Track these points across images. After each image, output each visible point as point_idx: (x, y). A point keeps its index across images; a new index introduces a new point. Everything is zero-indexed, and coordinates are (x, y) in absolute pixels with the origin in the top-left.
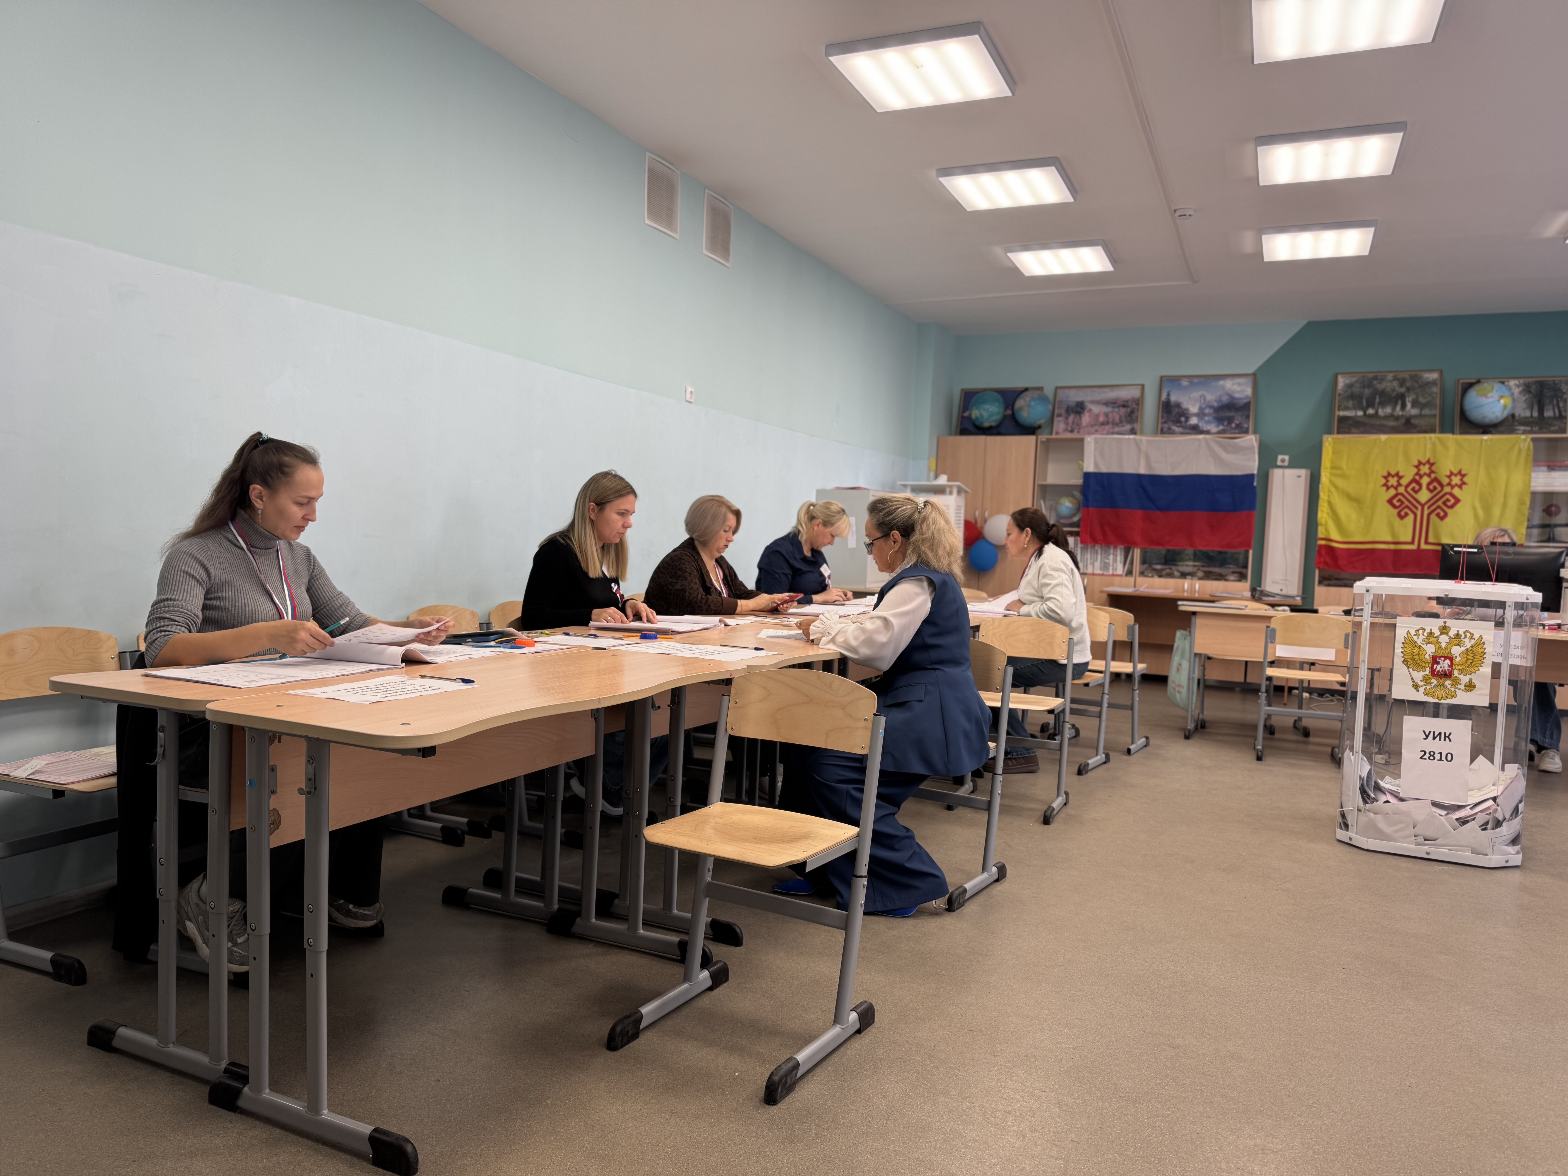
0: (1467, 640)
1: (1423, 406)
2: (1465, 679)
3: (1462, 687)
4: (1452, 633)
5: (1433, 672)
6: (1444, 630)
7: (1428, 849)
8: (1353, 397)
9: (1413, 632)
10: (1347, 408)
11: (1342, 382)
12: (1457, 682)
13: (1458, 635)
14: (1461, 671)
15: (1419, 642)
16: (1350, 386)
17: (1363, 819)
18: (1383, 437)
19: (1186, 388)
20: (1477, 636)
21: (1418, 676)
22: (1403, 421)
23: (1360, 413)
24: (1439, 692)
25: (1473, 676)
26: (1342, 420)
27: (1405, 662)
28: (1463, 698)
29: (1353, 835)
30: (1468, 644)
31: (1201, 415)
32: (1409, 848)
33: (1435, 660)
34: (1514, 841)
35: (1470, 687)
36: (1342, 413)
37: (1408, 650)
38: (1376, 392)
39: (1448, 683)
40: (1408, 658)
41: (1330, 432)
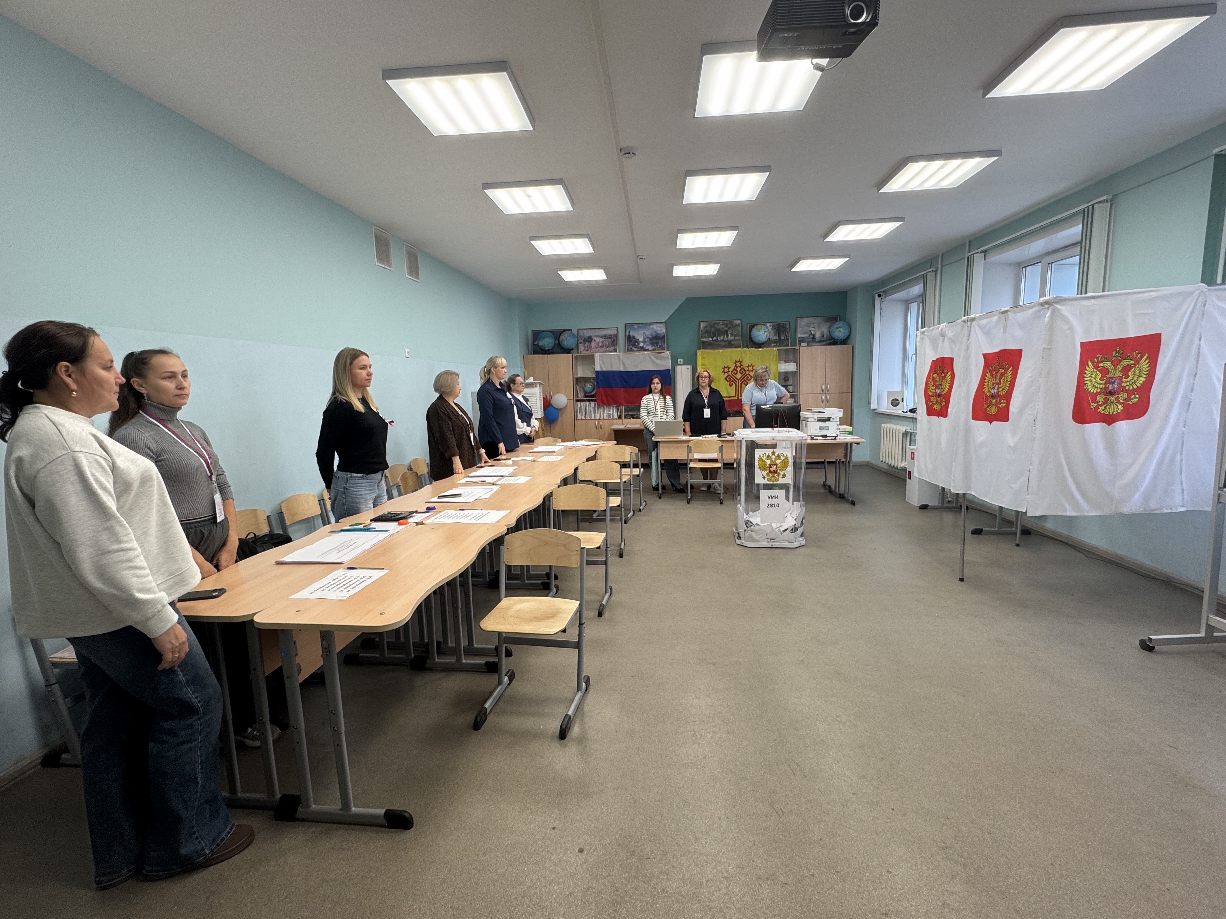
0: (782, 457)
1: (735, 336)
2: (782, 473)
3: (781, 476)
4: (776, 455)
5: (770, 471)
6: (773, 453)
7: (772, 544)
8: (707, 332)
9: (762, 455)
10: (705, 337)
11: (702, 325)
12: (779, 474)
13: (778, 455)
14: (780, 470)
15: (764, 459)
16: (706, 327)
17: (747, 534)
18: (721, 351)
19: (636, 329)
20: (785, 455)
21: (765, 473)
22: (728, 342)
23: (711, 339)
24: (773, 479)
25: (785, 472)
26: (704, 342)
27: (759, 468)
28: (782, 481)
29: (743, 541)
30: (782, 458)
31: (644, 342)
32: (765, 544)
33: (770, 466)
34: (802, 535)
35: (784, 476)
36: (703, 340)
37: (761, 463)
38: (716, 330)
39: (776, 475)
40: (760, 466)
41: (699, 349)
